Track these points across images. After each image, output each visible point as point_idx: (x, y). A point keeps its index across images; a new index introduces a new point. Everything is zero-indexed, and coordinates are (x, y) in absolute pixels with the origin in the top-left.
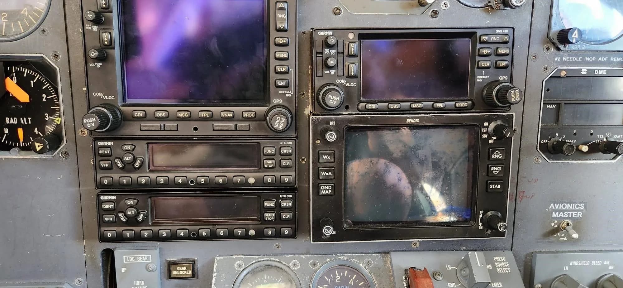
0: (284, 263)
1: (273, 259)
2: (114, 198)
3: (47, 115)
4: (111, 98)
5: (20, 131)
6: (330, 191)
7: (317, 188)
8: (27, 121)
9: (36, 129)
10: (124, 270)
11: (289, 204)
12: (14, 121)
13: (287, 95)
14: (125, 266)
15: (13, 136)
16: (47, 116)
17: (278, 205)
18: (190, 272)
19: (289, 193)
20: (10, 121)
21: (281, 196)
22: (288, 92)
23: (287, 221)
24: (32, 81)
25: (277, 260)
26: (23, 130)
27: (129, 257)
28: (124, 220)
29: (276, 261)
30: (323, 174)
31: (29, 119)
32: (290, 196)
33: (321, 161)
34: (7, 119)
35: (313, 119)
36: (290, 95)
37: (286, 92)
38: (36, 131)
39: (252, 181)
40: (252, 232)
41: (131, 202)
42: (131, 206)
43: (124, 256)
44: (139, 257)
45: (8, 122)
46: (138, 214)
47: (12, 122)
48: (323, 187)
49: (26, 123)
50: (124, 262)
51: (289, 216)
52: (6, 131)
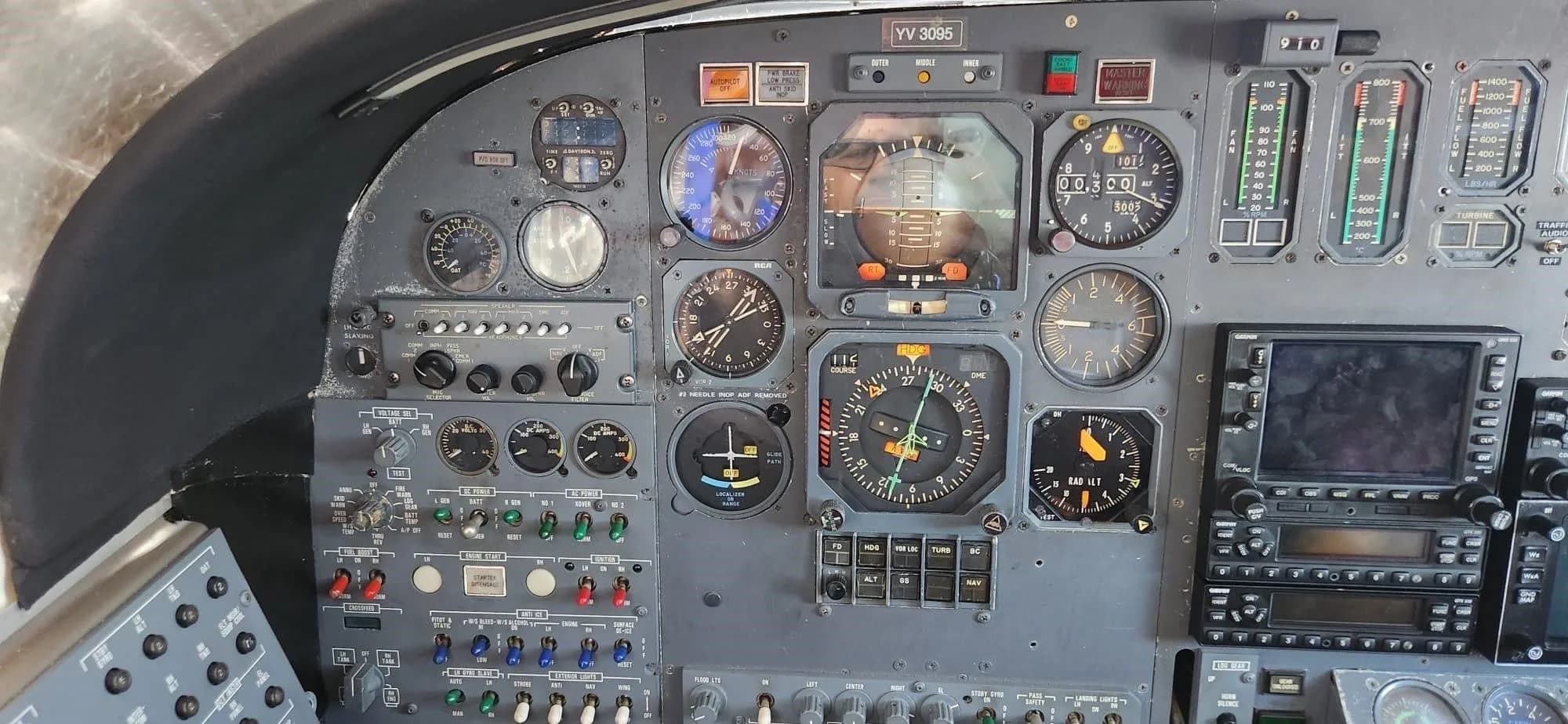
0: (1435, 685)
1: (1417, 678)
2: (1227, 591)
3: (1122, 475)
4: (1246, 470)
5: (1085, 496)
6: (1533, 599)
7: (1515, 595)
8: (1096, 482)
9: (1105, 492)
10: (1211, 679)
11: (1467, 611)
12: (1078, 482)
13: (1486, 472)
14: (1213, 673)
15: (1075, 499)
16: (1122, 477)
17: (1452, 612)
18: (1296, 687)
19: (1469, 597)
20: (1073, 482)
21: (1457, 601)
22: (1488, 468)
23: (1462, 633)
24: (1110, 434)
25: (1424, 680)
26: (1090, 493)
27: (1220, 663)
28: (1238, 620)
29: (1422, 681)
30: (1526, 576)
31: (1099, 479)
32: (1470, 601)
33: (1526, 559)
34: (1071, 479)
35: (1521, 505)
36: (1490, 472)
37: (1485, 468)
38: (1105, 495)
39: (1417, 579)
40: (1409, 645)
41: (1250, 598)
42: (1250, 603)
43: (1214, 662)
44: (1234, 664)
45: (1070, 483)
46: (1257, 614)
47: (1076, 482)
48: (1524, 593)
49: (1093, 485)
50: (1214, 669)
51: (1465, 628)
52: (1067, 493)
